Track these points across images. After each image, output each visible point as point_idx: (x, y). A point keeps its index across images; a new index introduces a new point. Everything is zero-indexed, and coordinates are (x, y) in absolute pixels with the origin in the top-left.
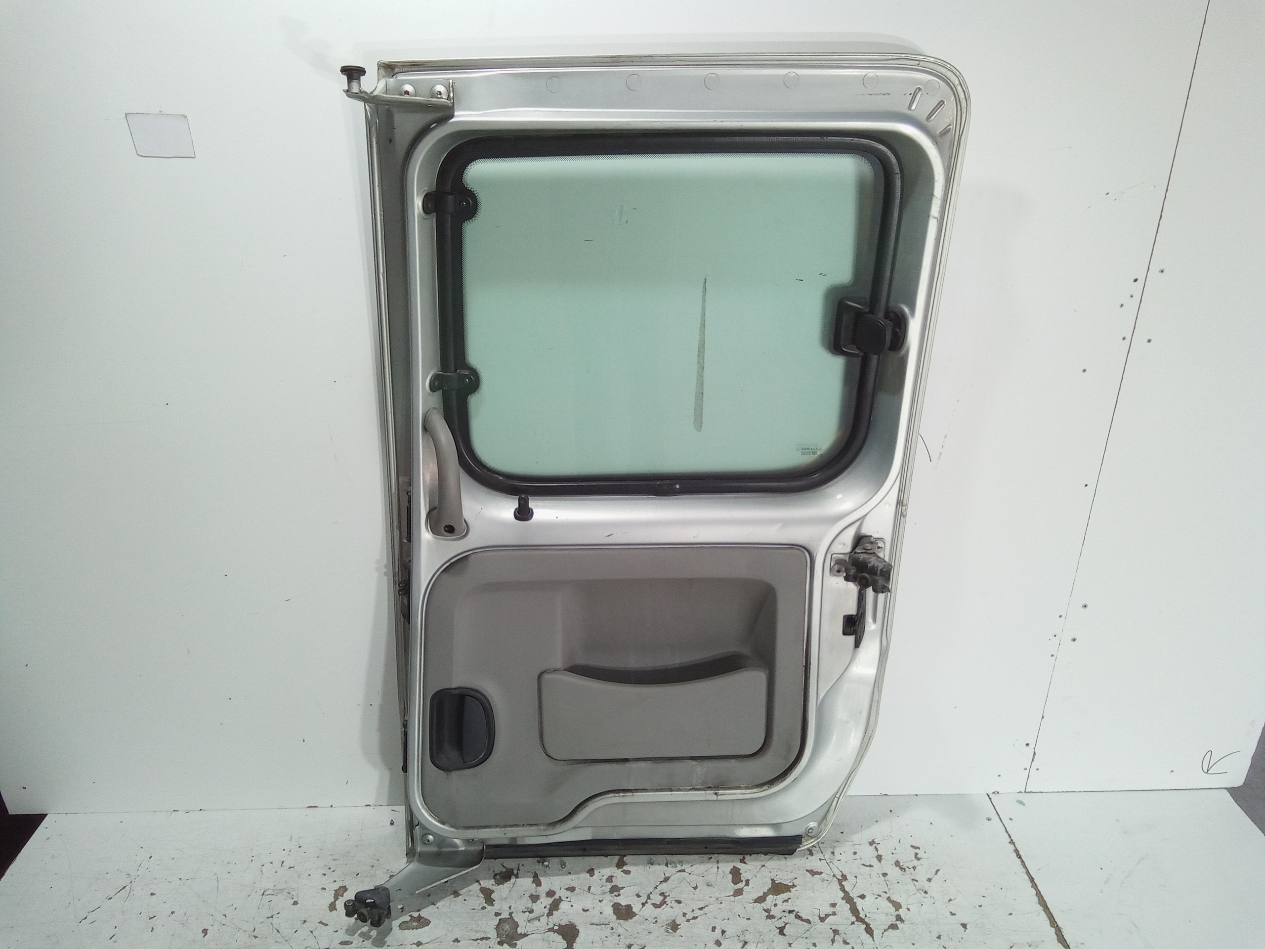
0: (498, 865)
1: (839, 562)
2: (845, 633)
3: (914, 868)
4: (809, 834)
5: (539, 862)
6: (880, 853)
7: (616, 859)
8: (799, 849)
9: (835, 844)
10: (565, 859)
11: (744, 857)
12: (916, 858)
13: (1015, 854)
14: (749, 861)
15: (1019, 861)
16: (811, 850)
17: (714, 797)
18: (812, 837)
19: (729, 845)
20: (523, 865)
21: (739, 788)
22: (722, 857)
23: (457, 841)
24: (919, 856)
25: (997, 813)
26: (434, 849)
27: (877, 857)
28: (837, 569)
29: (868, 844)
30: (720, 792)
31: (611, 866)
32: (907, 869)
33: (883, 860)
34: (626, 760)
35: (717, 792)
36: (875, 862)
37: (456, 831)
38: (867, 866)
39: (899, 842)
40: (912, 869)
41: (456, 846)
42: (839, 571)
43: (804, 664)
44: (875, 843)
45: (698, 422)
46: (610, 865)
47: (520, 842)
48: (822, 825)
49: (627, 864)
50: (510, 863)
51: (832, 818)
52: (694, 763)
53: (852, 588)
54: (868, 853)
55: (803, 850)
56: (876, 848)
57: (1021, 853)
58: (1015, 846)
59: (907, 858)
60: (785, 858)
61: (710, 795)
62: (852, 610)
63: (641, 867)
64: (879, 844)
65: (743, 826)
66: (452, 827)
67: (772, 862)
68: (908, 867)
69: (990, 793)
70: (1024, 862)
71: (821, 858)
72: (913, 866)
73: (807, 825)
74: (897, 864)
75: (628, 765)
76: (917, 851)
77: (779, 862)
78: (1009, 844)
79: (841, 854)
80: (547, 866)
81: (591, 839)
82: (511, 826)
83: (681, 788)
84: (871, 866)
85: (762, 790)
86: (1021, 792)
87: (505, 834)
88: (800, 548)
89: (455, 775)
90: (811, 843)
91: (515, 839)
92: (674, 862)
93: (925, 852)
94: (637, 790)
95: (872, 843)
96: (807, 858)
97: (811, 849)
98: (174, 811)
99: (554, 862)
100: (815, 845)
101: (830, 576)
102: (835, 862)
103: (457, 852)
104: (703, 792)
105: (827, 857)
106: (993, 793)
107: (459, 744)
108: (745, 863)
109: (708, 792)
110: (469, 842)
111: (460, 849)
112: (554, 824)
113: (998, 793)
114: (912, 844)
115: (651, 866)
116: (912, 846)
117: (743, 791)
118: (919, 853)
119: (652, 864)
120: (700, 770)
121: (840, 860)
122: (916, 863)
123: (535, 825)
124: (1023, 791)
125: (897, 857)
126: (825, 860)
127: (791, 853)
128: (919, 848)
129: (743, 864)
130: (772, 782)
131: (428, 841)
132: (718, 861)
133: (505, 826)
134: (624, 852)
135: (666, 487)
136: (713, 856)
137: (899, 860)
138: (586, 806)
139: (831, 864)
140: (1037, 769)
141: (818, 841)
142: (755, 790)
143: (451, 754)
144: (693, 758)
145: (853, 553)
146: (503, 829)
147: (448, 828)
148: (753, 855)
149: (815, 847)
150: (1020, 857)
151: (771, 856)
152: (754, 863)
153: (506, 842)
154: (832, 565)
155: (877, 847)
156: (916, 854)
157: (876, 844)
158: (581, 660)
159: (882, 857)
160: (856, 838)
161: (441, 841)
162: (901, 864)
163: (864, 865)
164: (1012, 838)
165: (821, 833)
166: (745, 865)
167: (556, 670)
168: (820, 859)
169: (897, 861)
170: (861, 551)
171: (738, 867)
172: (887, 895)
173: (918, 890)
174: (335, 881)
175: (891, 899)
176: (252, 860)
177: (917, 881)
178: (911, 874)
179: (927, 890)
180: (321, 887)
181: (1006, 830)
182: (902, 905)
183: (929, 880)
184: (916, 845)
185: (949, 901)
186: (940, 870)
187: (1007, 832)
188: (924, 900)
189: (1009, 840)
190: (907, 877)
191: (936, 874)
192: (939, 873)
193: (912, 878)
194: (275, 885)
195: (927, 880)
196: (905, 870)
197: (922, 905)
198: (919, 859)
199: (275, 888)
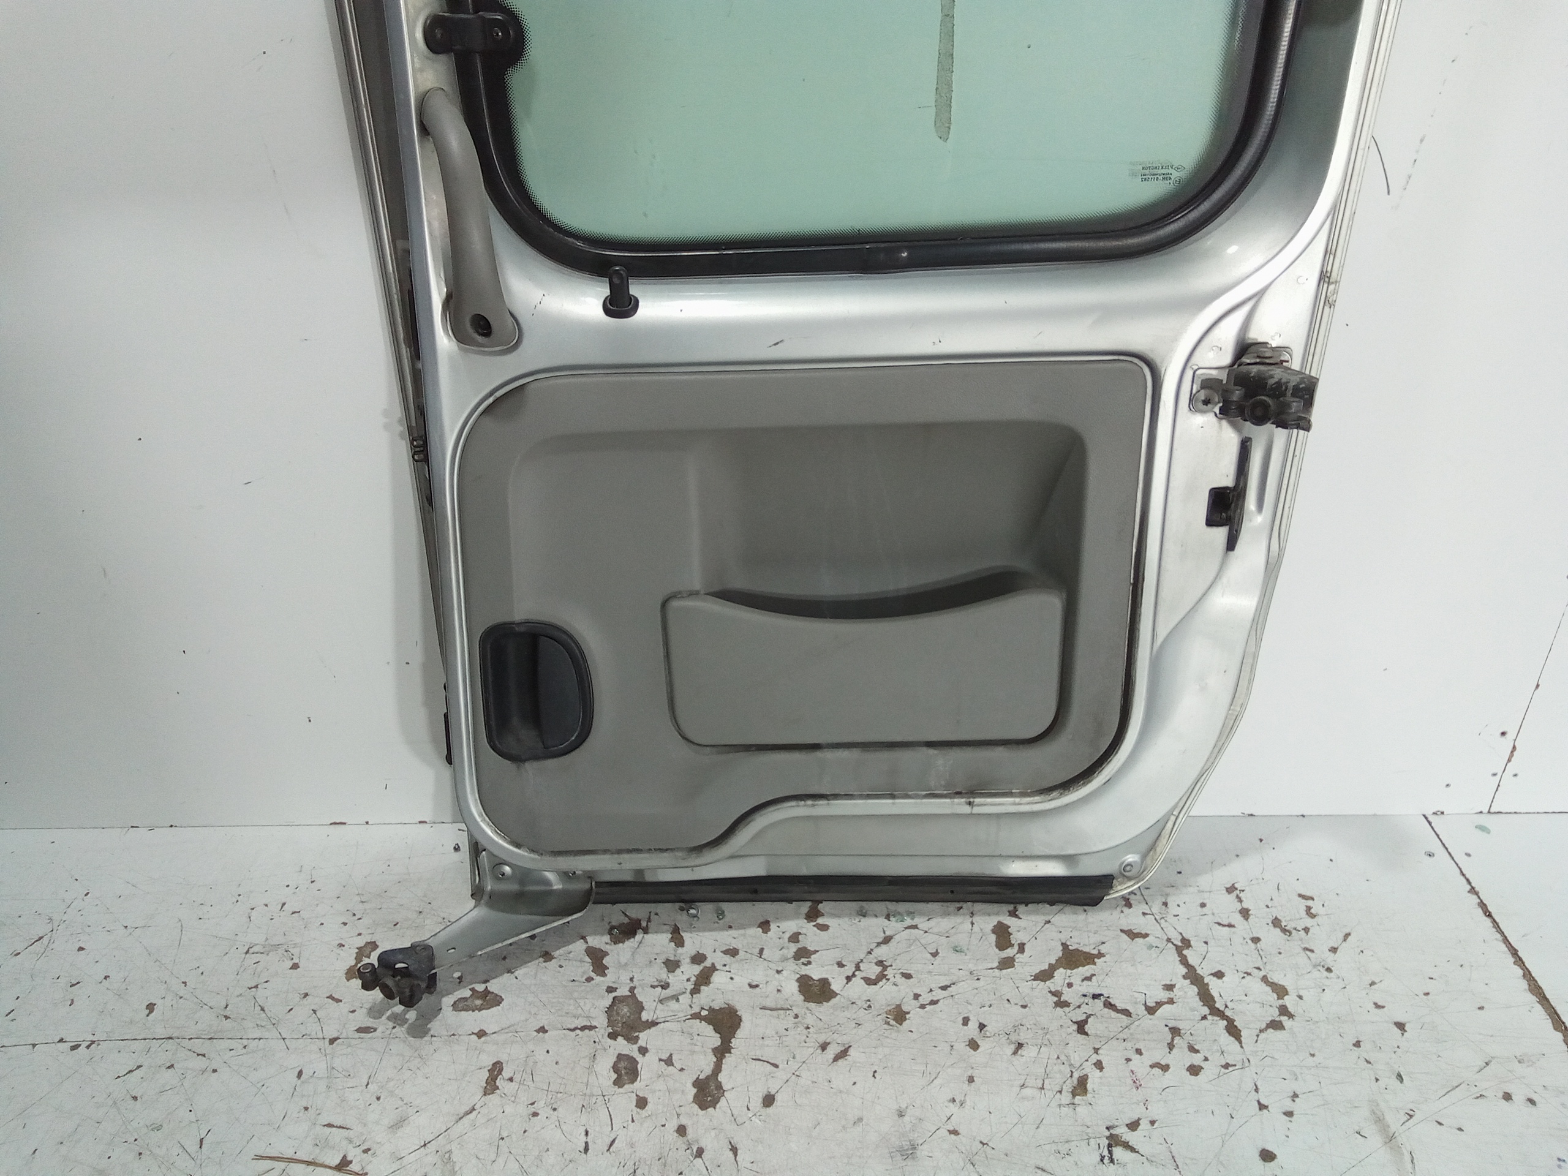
0: (616, 914)
1: (1208, 384)
2: (1210, 522)
3: (1306, 930)
4: (1126, 873)
5: (682, 909)
6: (1245, 905)
7: (805, 907)
8: (1108, 897)
9: (1168, 890)
10: (725, 906)
11: (1015, 907)
12: (1307, 914)
13: (1480, 911)
14: (1024, 913)
16: (1128, 899)
17: (967, 809)
18: (1130, 879)
19: (988, 889)
20: (656, 914)
21: (1010, 794)
22: (978, 906)
23: (550, 876)
24: (1312, 911)
25: (1443, 844)
26: (514, 887)
27: (1241, 912)
28: (1203, 398)
29: (1225, 892)
30: (977, 800)
31: (798, 918)
32: (1294, 932)
33: (1251, 917)
34: (816, 747)
35: (972, 800)
36: (1237, 919)
37: (539, 858)
38: (1224, 926)
39: (1278, 888)
40: (1303, 932)
41: (547, 883)
42: (1206, 402)
43: (1132, 581)
44: (1237, 889)
45: (943, 124)
46: (796, 916)
47: (649, 877)
48: (1148, 859)
49: (823, 915)
50: (636, 911)
51: (1164, 849)
52: (932, 752)
53: (1228, 438)
54: (1226, 908)
55: (1114, 898)
56: (1238, 897)
57: (1491, 910)
58: (1480, 898)
59: (1293, 915)
60: (1085, 911)
61: (959, 805)
62: (1227, 480)
63: (846, 919)
64: (1243, 891)
65: (1013, 859)
66: (533, 851)
67: (1064, 916)
68: (1295, 929)
69: (1428, 813)
70: (1497, 923)
71: (1146, 912)
72: (1303, 927)
73: (1123, 859)
74: (1276, 922)
75: (819, 754)
76: (1310, 903)
77: (1073, 917)
78: (1469, 895)
79: (1179, 906)
80: (695, 916)
81: (764, 875)
82: (629, 851)
83: (910, 793)
84: (1230, 926)
85: (1050, 799)
86: (1482, 813)
87: (620, 864)
88: (1136, 360)
89: (530, 767)
90: (1129, 887)
91: (640, 872)
92: (899, 913)
93: (1323, 905)
94: (836, 796)
95: (1231, 889)
96: (1122, 912)
97: (1128, 897)
99: (706, 910)
100: (1135, 892)
101: (1189, 414)
102: (1170, 918)
103: (551, 892)
104: (948, 800)
105: (1155, 910)
106: (1434, 813)
107: (535, 717)
108: (1017, 916)
109: (956, 800)
110: (567, 876)
111: (555, 887)
112: (699, 849)
113: (1443, 813)
114: (1301, 892)
115: (863, 920)
116: (1300, 895)
117: (1017, 800)
118: (1312, 905)
119: (864, 916)
120: (942, 762)
121: (1178, 915)
122: (1309, 922)
123: (667, 850)
124: (1486, 811)
125: (1275, 912)
126: (1153, 914)
127: (1095, 902)
128: (1313, 899)
129: (1013, 919)
130: (1067, 785)
131: (503, 874)
132: (972, 913)
133: (620, 852)
134: (818, 897)
135: (882, 256)
136: (965, 905)
137: (1279, 917)
138: (750, 821)
139: (1162, 921)
140: (1516, 774)
141: (1139, 884)
142: (1037, 799)
143: (525, 736)
144: (930, 744)
145: (1236, 366)
146: (616, 856)
147: (526, 854)
148: (1029, 905)
149: (1135, 894)
150: (1490, 916)
151: (1062, 907)
152: (1033, 918)
153: (628, 877)
154: (1194, 391)
155: (1240, 895)
156: (1309, 908)
157: (1238, 892)
158: (739, 583)
159: (1250, 912)
160: (1204, 881)
161: (523, 875)
162: (1283, 924)
163: (1219, 924)
164: (1473, 885)
165: (1145, 873)
166: (1017, 919)
167: (693, 594)
168: (1144, 914)
169: (1276, 918)
170: (1253, 361)
171: (1005, 922)
172: (1262, 973)
173: (1315, 966)
174: (360, 934)
175: (1269, 979)
176: (237, 901)
177: (1312, 951)
178: (1301, 940)
179: (1330, 966)
180: (338, 942)
181: (1462, 872)
182: (1289, 989)
183: (1334, 950)
184: (1308, 894)
185: (1371, 985)
186: (1352, 934)
187: (1463, 875)
188: (1327, 982)
189: (1469, 887)
190: (1294, 945)
191: (1345, 940)
192: (1350, 937)
193: (1304, 946)
194: (267, 939)
195: (1330, 950)
196: (1290, 933)
197: (1324, 990)
198: (1313, 916)
199: (266, 943)
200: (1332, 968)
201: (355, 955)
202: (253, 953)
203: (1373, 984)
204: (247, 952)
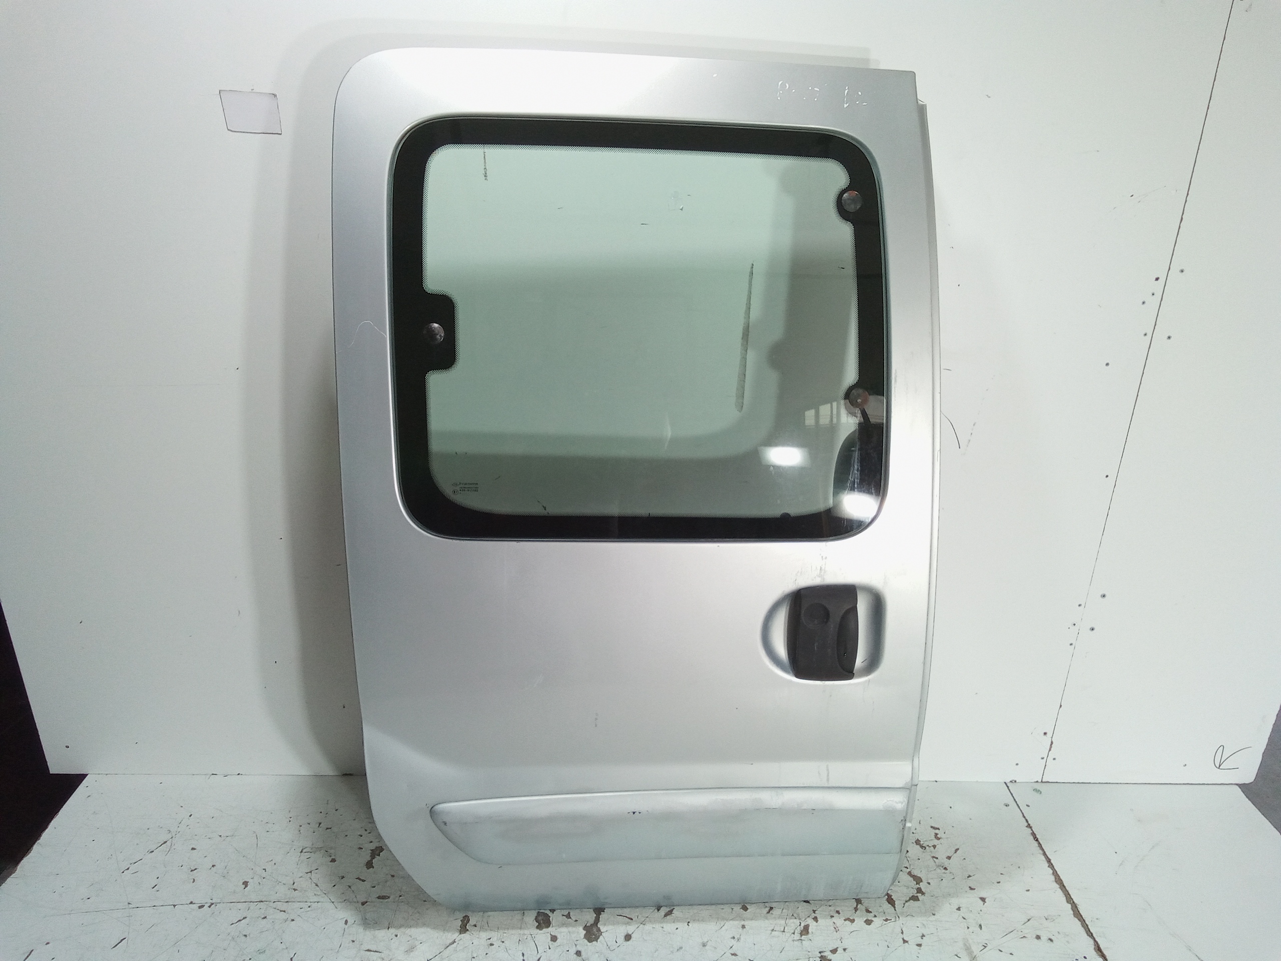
12: (935, 837)
13: (1032, 837)
15: (1036, 844)
24: (938, 836)
25: (1015, 800)
32: (927, 847)
39: (920, 823)
40: (932, 848)
57: (1038, 836)
58: (1032, 830)
59: (927, 837)
68: (928, 846)
69: (1008, 781)
70: (1041, 845)
72: (933, 845)
74: (918, 842)
76: (937, 831)
78: (1026, 828)
86: (1037, 782)
93: (945, 833)
98: (213, 774)
106: (1011, 782)
113: (1015, 781)
114: (933, 825)
116: (932, 827)
118: (938, 833)
122: (936, 842)
124: (1040, 781)
125: (917, 837)
128: (939, 829)
137: (919, 839)
140: (1054, 759)
150: (1037, 840)
156: (936, 834)
162: (922, 843)
164: (1029, 822)
172: (908, 870)
173: (938, 866)
174: (371, 842)
175: (912, 874)
176: (290, 821)
177: (937, 858)
178: (931, 852)
179: (946, 867)
180: (358, 846)
181: (1023, 815)
182: (923, 879)
183: (949, 858)
184: (936, 826)
185: (968, 877)
186: (960, 850)
187: (1024, 817)
188: (944, 875)
189: (1026, 824)
190: (926, 856)
191: (956, 852)
192: (958, 851)
193: (932, 855)
194: (312, 845)
195: (947, 858)
196: (925, 848)
197: (942, 880)
198: (939, 839)
199: (313, 846)
200: (948, 868)
201: (370, 854)
202: (305, 852)
203: (969, 876)
204: (302, 852)
